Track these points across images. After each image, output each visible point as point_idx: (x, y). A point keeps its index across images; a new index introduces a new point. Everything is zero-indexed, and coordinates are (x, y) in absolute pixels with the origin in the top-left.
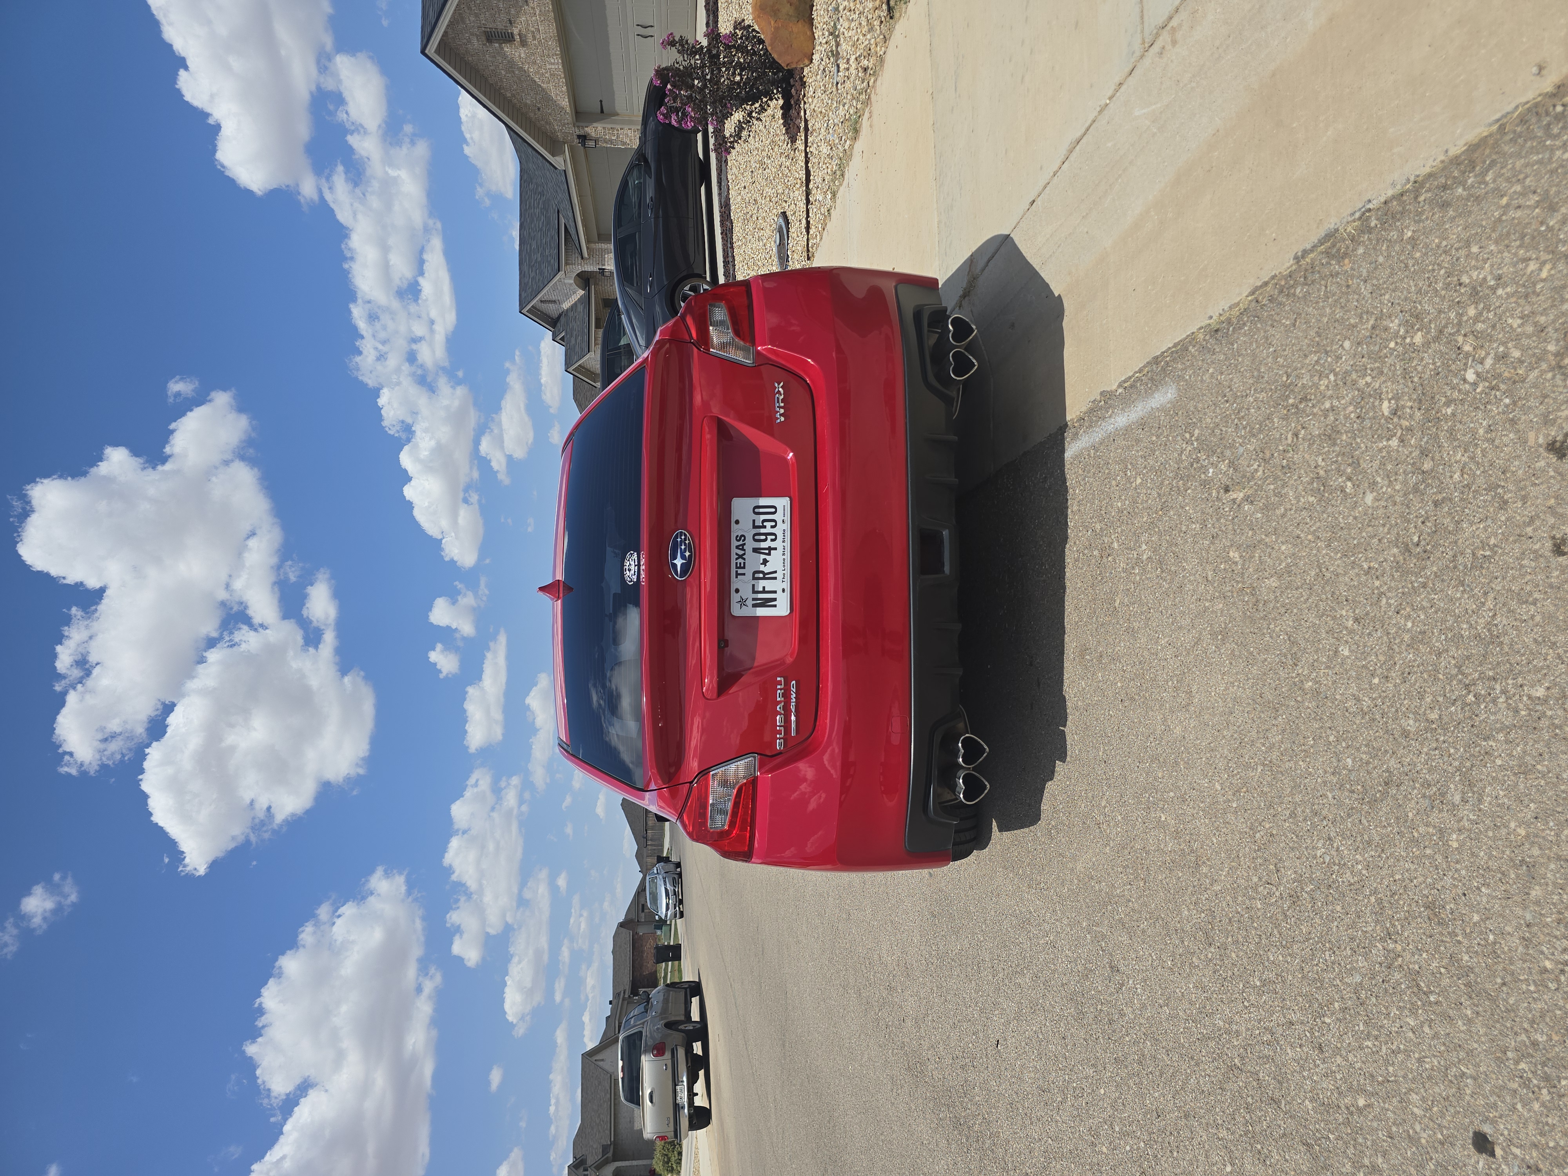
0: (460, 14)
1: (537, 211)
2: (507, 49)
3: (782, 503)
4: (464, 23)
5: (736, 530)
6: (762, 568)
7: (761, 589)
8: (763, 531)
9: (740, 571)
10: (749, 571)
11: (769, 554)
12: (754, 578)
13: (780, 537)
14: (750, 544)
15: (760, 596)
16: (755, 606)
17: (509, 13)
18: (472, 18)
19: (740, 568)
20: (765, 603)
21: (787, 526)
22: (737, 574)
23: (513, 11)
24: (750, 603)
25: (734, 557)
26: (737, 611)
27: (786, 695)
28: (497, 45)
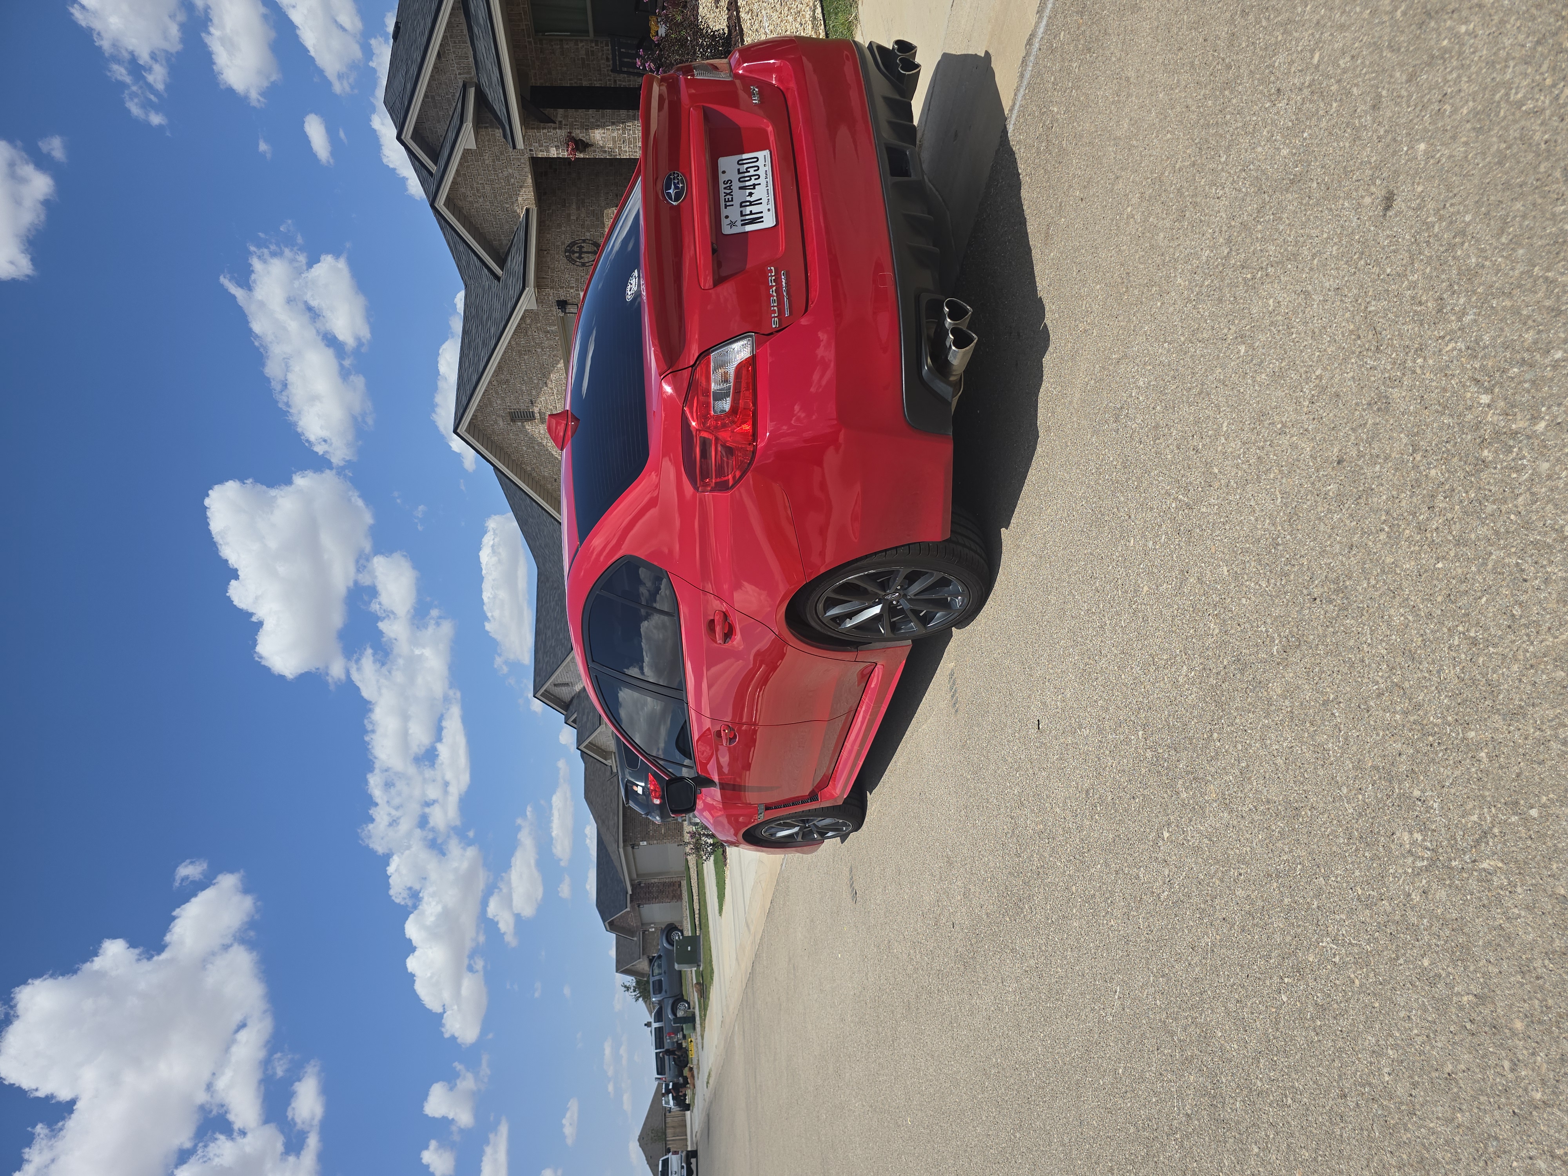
0: (489, 398)
1: (553, 604)
2: (528, 426)
3: (763, 157)
4: (491, 406)
5: (722, 178)
6: (748, 198)
7: (748, 212)
8: (747, 174)
9: (728, 204)
10: (736, 202)
11: (754, 188)
12: (741, 206)
13: (763, 176)
14: (736, 185)
15: (748, 217)
16: (742, 225)
17: (530, 394)
18: (499, 402)
19: (729, 201)
20: (753, 221)
21: (768, 168)
22: (726, 206)
23: (534, 392)
24: (739, 223)
25: (722, 195)
26: (727, 230)
27: (778, 280)
28: (520, 424)
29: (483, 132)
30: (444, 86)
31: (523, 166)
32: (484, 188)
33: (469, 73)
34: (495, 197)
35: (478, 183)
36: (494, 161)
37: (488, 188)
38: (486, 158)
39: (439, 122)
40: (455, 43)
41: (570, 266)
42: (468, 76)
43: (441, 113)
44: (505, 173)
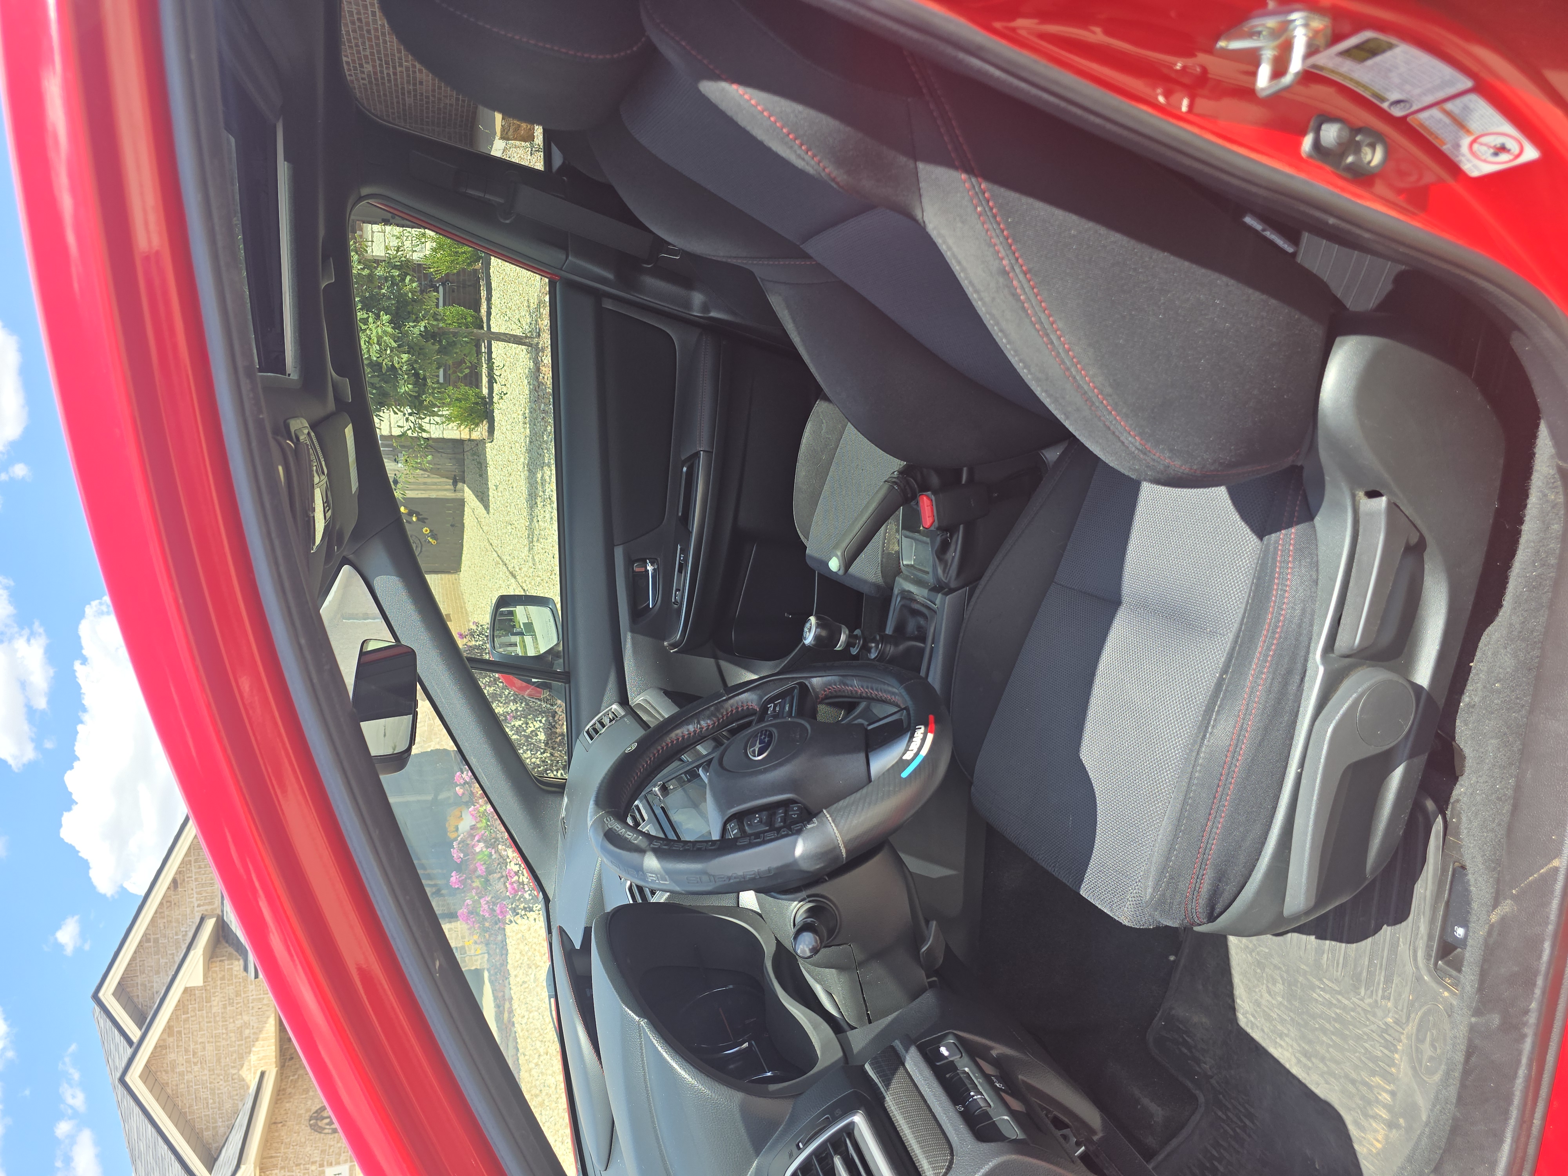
29: (216, 967)
30: (174, 924)
31: (265, 1008)
32: (204, 1048)
33: (211, 903)
34: (219, 1060)
35: (196, 1043)
36: (225, 1007)
37: (209, 1047)
38: (215, 1003)
39: (158, 973)
40: (200, 867)
41: (318, 1136)
42: (209, 907)
43: (163, 961)
44: (239, 1023)
